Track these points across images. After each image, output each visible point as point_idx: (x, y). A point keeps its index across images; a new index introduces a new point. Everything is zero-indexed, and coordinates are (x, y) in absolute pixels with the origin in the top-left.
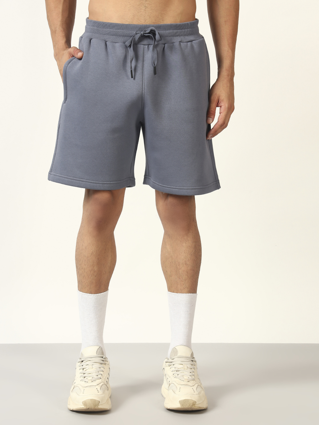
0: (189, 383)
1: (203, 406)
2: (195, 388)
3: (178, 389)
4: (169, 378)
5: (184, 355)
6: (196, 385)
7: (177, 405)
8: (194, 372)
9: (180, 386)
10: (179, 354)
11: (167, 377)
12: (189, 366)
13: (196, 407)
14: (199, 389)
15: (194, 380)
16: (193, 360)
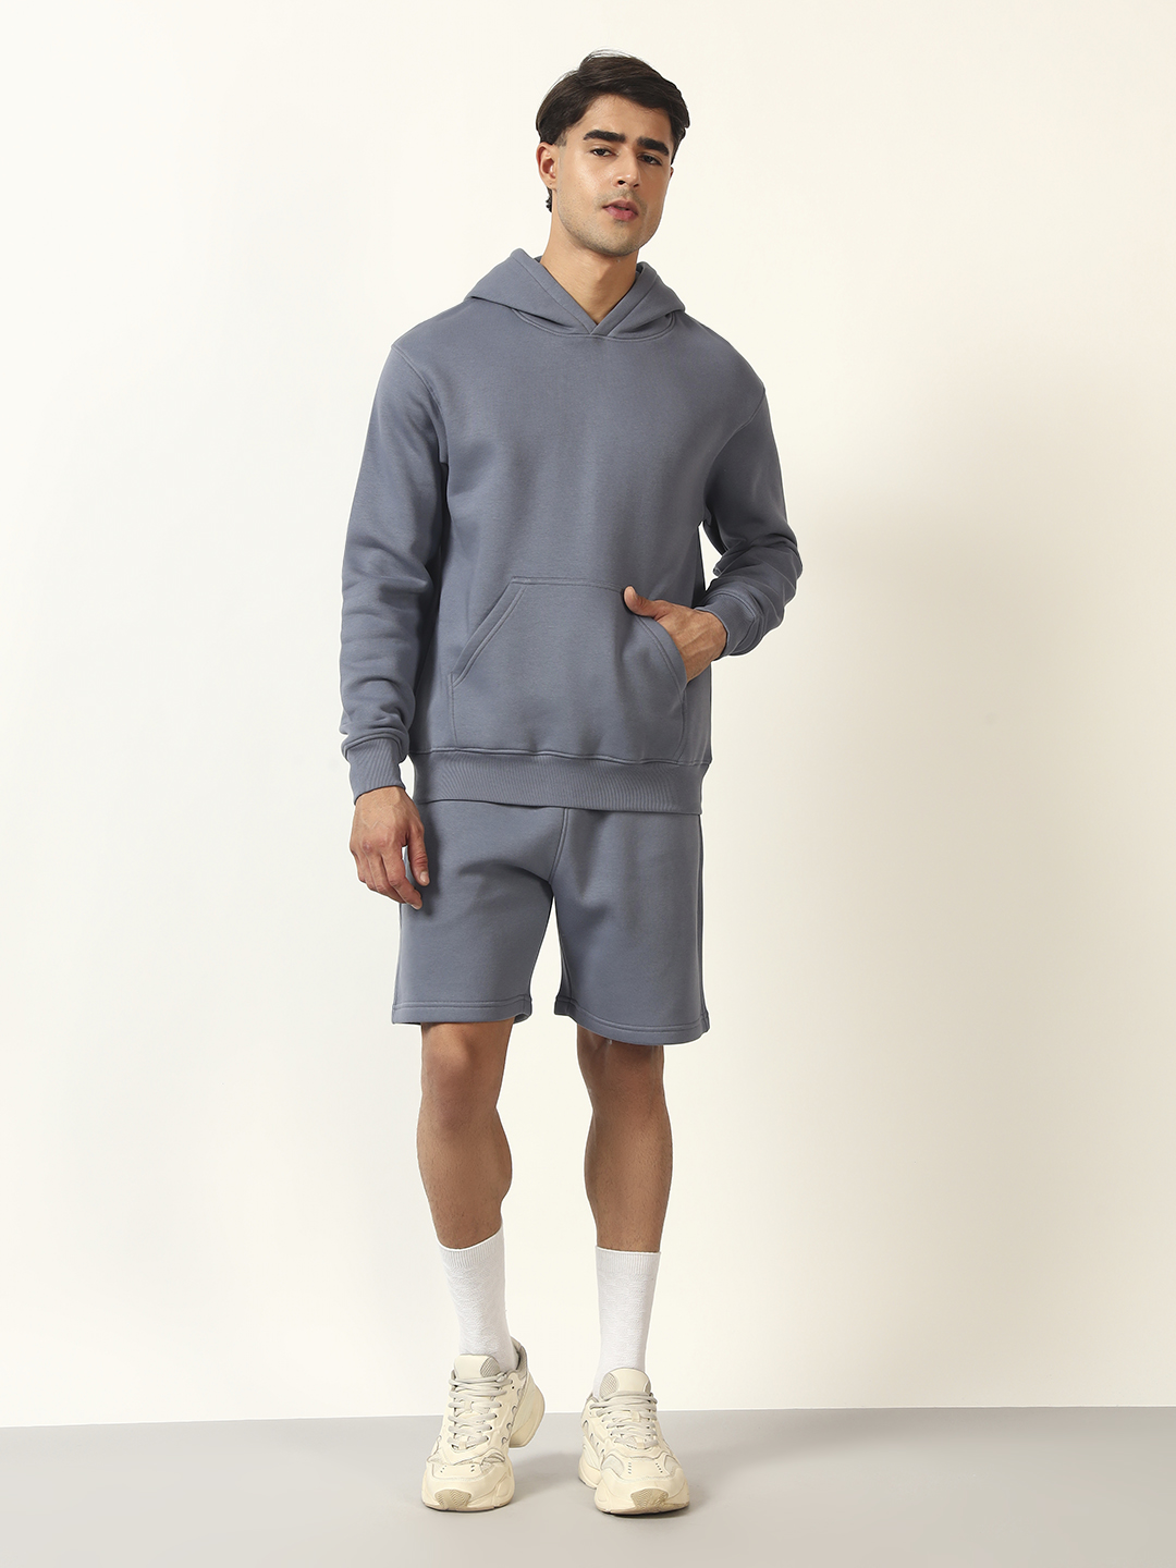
0: (646, 1453)
1: (681, 1501)
2: (661, 1462)
3: (627, 1467)
4: (600, 1442)
5: (631, 1389)
6: (663, 1456)
7: (628, 1505)
8: (654, 1426)
9: (630, 1460)
10: (620, 1389)
11: (596, 1440)
12: (644, 1413)
13: (668, 1506)
14: (671, 1464)
15: (656, 1444)
16: (649, 1398)
